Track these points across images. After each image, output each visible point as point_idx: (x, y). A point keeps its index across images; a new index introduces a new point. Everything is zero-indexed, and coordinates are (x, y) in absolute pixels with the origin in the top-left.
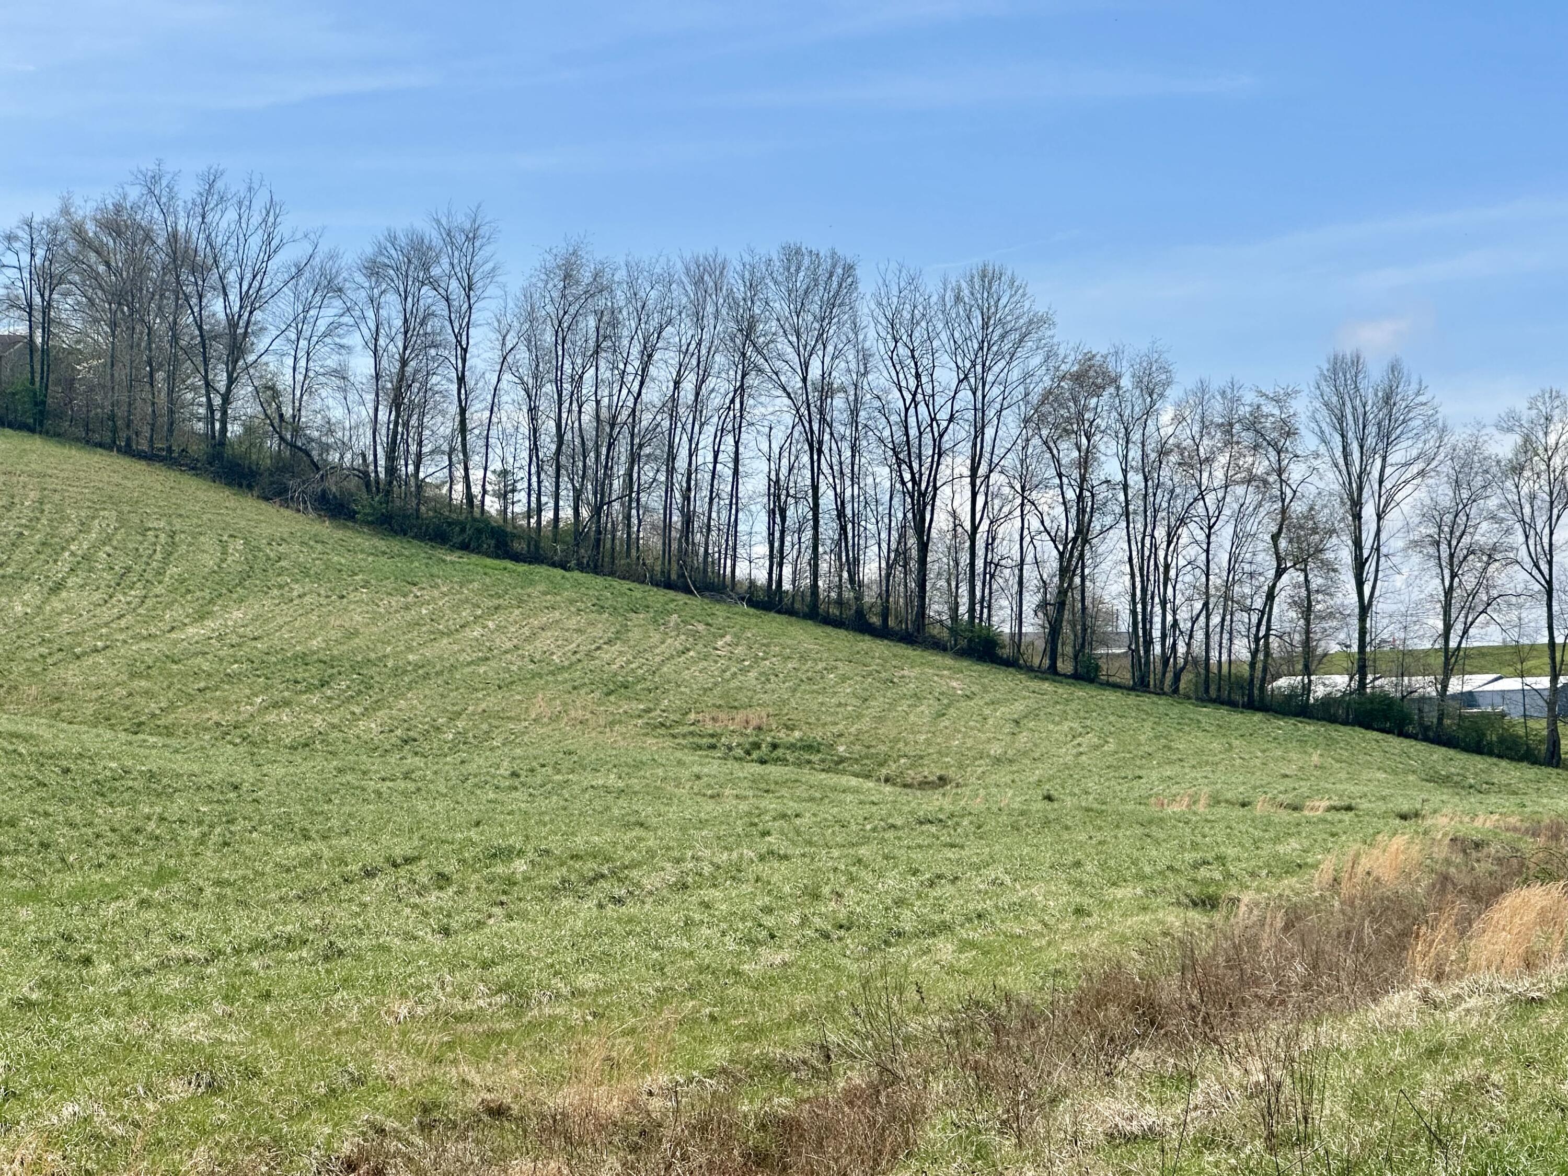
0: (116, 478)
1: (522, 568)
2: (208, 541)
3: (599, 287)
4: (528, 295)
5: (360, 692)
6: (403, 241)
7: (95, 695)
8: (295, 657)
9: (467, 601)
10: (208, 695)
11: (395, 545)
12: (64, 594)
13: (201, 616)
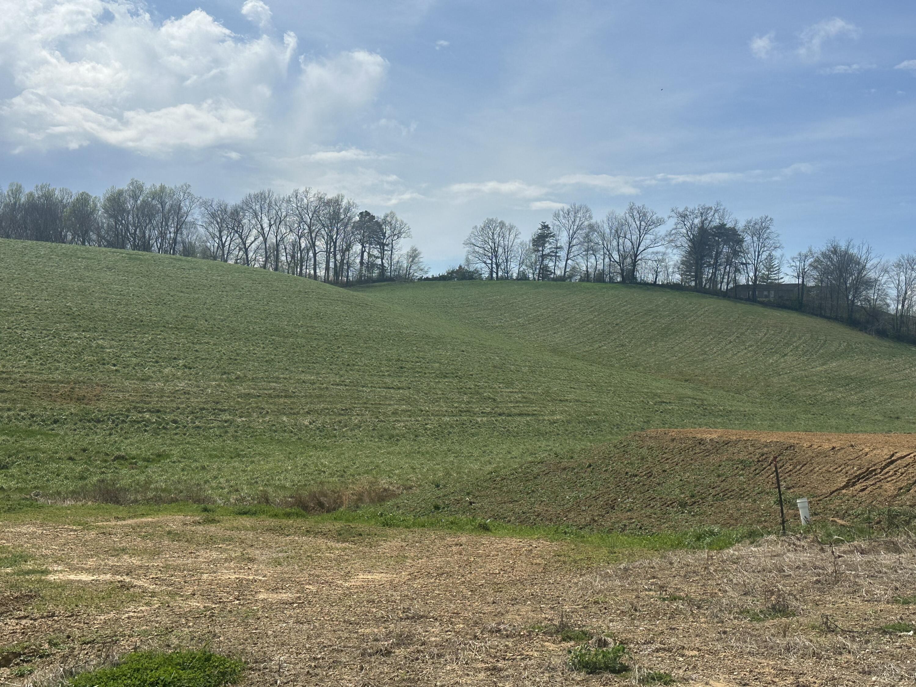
0: (816, 325)
2: (836, 343)
5: (857, 388)
8: (844, 377)
9: (909, 362)
10: (811, 387)
11: (897, 345)
12: (786, 357)
13: (823, 364)
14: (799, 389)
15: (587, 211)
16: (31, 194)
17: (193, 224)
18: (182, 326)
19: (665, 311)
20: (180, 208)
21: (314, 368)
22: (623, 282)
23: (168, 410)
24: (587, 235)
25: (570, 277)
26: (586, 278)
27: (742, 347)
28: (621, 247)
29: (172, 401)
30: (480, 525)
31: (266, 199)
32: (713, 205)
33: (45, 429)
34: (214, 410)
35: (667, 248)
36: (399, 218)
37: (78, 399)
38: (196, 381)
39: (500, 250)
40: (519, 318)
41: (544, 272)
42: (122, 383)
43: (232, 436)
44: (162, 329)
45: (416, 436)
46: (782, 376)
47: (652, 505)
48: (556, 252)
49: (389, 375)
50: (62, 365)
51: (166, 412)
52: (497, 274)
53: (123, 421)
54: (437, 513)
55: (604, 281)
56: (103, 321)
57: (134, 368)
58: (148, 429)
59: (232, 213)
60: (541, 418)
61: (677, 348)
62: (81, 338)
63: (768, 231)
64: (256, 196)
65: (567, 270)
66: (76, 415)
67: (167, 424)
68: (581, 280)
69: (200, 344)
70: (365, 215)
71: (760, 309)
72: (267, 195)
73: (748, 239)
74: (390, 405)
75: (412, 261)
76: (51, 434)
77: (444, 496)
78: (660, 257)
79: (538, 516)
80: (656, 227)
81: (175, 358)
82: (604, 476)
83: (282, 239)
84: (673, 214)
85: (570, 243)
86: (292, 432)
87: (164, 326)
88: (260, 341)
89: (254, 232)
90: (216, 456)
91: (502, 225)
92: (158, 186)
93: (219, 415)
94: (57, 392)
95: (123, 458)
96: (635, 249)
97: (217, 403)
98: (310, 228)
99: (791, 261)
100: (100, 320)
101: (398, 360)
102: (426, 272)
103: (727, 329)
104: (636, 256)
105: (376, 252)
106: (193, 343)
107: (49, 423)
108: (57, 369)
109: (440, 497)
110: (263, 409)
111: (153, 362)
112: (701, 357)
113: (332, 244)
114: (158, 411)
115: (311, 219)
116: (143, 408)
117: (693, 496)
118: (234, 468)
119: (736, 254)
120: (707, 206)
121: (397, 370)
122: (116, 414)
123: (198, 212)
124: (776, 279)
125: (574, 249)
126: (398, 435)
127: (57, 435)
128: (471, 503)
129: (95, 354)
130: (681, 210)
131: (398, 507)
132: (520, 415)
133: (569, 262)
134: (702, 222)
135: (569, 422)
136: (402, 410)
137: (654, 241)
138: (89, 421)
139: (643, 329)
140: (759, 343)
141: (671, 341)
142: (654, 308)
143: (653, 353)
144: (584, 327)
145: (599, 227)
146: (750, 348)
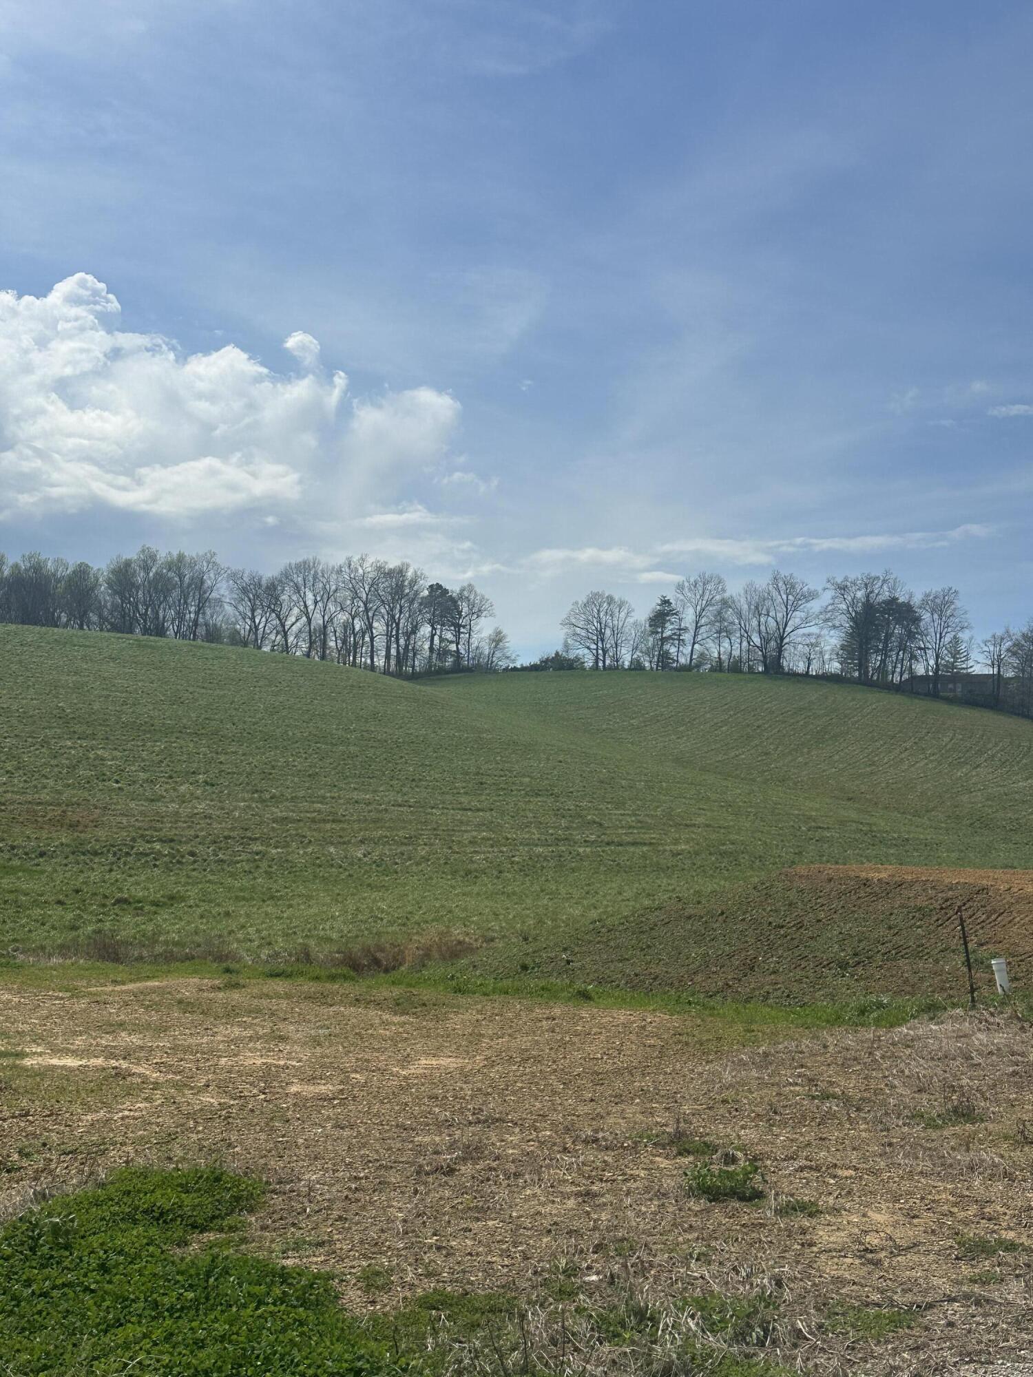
14: (997, 811)
15: (719, 582)
16: (16, 566)
17: (219, 602)
18: (203, 731)
19: (821, 709)
20: (202, 582)
21: (370, 784)
22: (766, 672)
23: (184, 839)
24: (719, 613)
25: (698, 666)
26: (718, 667)
27: (921, 756)
28: (763, 628)
29: (189, 827)
30: (579, 992)
31: (310, 570)
32: (881, 574)
33: (28, 865)
34: (242, 838)
35: (822, 628)
36: (478, 591)
37: (71, 826)
38: (220, 802)
39: (608, 632)
40: (633, 718)
41: (664, 658)
42: (127, 805)
43: (266, 872)
44: (179, 734)
45: (500, 872)
46: (974, 794)
47: (802, 966)
48: (680, 635)
49: (466, 793)
50: (51, 782)
51: (181, 842)
52: (604, 662)
53: (128, 854)
54: (525, 975)
55: (741, 671)
56: (103, 725)
57: (142, 786)
58: (157, 863)
59: (268, 588)
60: (661, 848)
61: (837, 757)
62: (75, 748)
63: (953, 607)
64: (298, 566)
65: (694, 657)
66: (67, 845)
67: (183, 857)
68: (712, 670)
69: (226, 754)
70: (436, 589)
71: (944, 707)
72: (311, 564)
73: (926, 616)
74: (466, 831)
75: (496, 647)
76: (35, 871)
77: (534, 952)
78: (813, 641)
79: (655, 979)
80: (807, 601)
81: (194, 773)
82: (740, 927)
83: (331, 620)
84: (829, 585)
85: (697, 623)
86: (341, 867)
87: (180, 732)
88: (301, 751)
89: (296, 611)
90: (244, 898)
91: (610, 600)
92: (175, 554)
93: (250, 845)
94: (44, 816)
95: (125, 901)
96: (781, 631)
97: (246, 830)
98: (365, 605)
99: (982, 645)
100: (101, 725)
101: (478, 774)
102: (514, 661)
103: (900, 732)
104: (782, 639)
105: (449, 636)
106: (217, 753)
107: (33, 856)
108: (45, 787)
109: (528, 954)
110: (305, 837)
111: (166, 778)
112: (868, 769)
113: (394, 625)
114: (172, 841)
115: (367, 595)
116: (152, 837)
117: (856, 955)
118: (267, 914)
119: (911, 636)
120: (873, 575)
121: (476, 787)
122: (118, 845)
123: (225, 586)
124: (964, 669)
125: (703, 630)
126: (476, 871)
127: (42, 872)
128: (568, 962)
129: (92, 768)
130: (839, 580)
131: (475, 966)
132: (634, 844)
133: (696, 646)
134: (868, 596)
135: (697, 854)
136: (483, 839)
137: (806, 620)
138: (84, 854)
139: (792, 733)
140: (943, 751)
141: (828, 748)
142: (807, 705)
143: (806, 764)
144: (716, 730)
145: (734, 602)
146: (932, 758)
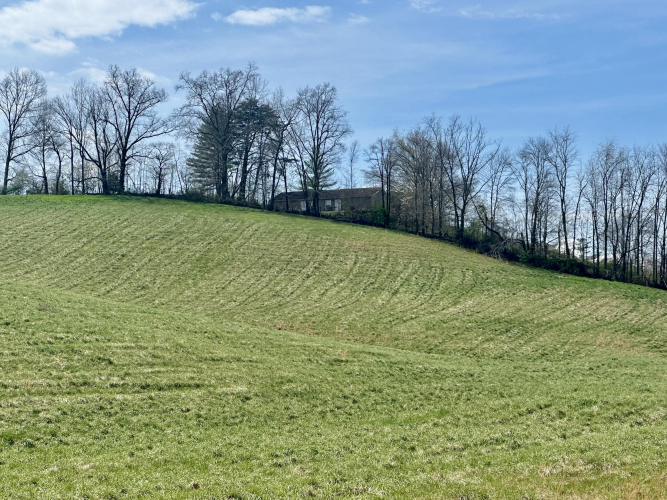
0: (419, 246)
1: (591, 280)
2: (457, 272)
3: (622, 159)
4: (591, 163)
5: (523, 334)
6: (536, 142)
7: (412, 337)
8: (495, 320)
9: (568, 295)
10: (459, 336)
11: (536, 272)
12: (398, 295)
13: (455, 303)
15: (37, 82)
19: (193, 233)
22: (106, 192)
24: (42, 120)
25: (17, 189)
26: (42, 189)
27: (328, 283)
28: (101, 136)
32: (244, 69)
35: (177, 136)
61: (231, 289)
63: (331, 107)
65: (9, 177)
73: (300, 118)
78: (164, 152)
80: (153, 105)
84: (183, 82)
85: (11, 135)
96: (124, 141)
99: (369, 151)
103: (296, 256)
104: (125, 151)
112: (274, 301)
120: (232, 70)
130: (194, 76)
133: (11, 163)
134: (228, 97)
137: (152, 127)
139: (167, 261)
140: (351, 276)
141: (216, 277)
142: (174, 228)
143: (197, 298)
144: (72, 261)
145: (61, 107)
146: (341, 285)
